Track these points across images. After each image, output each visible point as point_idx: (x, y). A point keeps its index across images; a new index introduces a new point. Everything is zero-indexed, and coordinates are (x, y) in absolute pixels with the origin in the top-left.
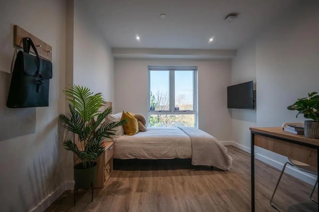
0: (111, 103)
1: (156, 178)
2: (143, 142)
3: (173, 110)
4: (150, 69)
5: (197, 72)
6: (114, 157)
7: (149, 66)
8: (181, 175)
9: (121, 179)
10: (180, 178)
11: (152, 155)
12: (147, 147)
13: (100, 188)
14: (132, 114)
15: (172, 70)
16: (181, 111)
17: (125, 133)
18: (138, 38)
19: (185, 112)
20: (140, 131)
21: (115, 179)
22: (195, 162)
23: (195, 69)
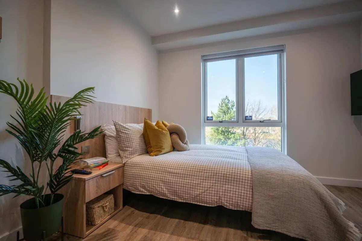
0: (149, 111)
3: (241, 120)
4: (206, 60)
7: (203, 56)
13: (80, 238)
16: (256, 122)
18: (177, 11)
19: (262, 123)
22: (258, 223)
23: (281, 51)
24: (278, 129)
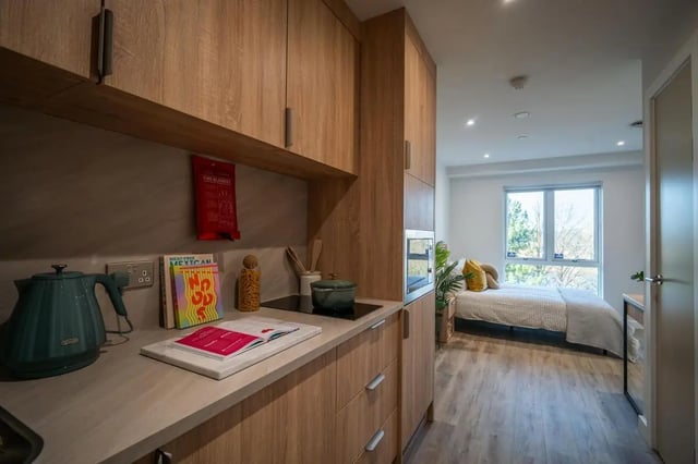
1: (509, 348)
2: (494, 302)
3: (550, 258)
4: (507, 191)
5: (602, 192)
6: (457, 315)
7: (504, 187)
8: (548, 350)
9: (464, 340)
10: (544, 353)
11: (505, 319)
12: (500, 308)
14: (478, 264)
15: (549, 189)
16: (569, 260)
17: (468, 289)
19: (576, 262)
20: (489, 288)
21: (458, 339)
22: (571, 339)
23: (597, 186)
24: (595, 271)
